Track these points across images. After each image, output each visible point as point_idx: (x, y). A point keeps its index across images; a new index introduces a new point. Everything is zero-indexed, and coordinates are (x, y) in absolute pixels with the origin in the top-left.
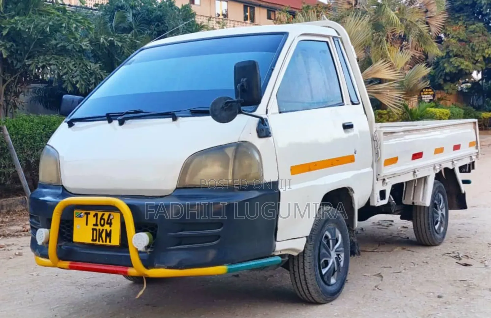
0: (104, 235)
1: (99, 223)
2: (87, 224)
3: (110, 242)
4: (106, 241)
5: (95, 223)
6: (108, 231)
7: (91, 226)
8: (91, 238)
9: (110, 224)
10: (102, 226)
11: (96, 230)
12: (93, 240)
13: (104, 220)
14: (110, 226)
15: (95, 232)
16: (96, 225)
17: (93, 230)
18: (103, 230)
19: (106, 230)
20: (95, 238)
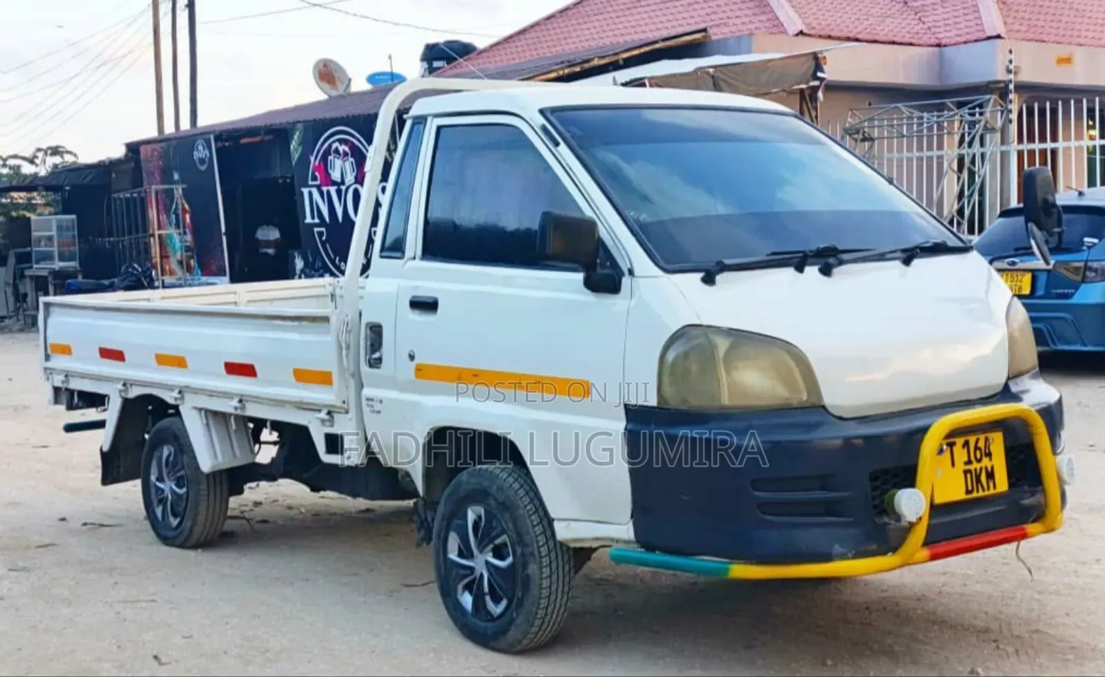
0: (983, 478)
1: (973, 458)
2: (953, 465)
3: (995, 487)
4: (989, 489)
5: (966, 459)
6: (989, 469)
7: (960, 467)
8: (964, 489)
9: (989, 455)
10: (979, 461)
11: (970, 471)
12: (968, 492)
13: (980, 449)
14: (991, 459)
15: (969, 476)
16: (969, 462)
17: (966, 472)
18: (981, 469)
19: (986, 468)
20: (970, 488)
